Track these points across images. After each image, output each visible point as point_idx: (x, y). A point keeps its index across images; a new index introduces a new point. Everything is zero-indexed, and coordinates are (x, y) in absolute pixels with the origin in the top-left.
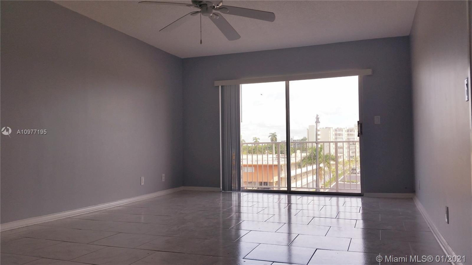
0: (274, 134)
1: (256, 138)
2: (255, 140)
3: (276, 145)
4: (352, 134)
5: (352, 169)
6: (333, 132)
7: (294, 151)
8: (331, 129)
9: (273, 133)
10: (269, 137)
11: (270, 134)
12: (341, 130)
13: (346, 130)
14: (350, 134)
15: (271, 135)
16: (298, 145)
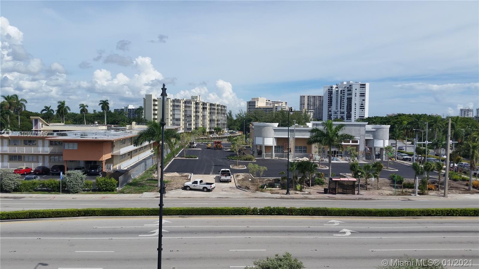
0: (106, 101)
1: (83, 105)
2: (82, 108)
3: (108, 114)
4: (189, 106)
5: (190, 143)
6: (171, 103)
7: (128, 121)
8: (169, 99)
9: (104, 100)
10: (99, 105)
11: (100, 101)
12: (178, 101)
13: (183, 101)
14: (188, 106)
15: (102, 102)
16: (133, 114)
